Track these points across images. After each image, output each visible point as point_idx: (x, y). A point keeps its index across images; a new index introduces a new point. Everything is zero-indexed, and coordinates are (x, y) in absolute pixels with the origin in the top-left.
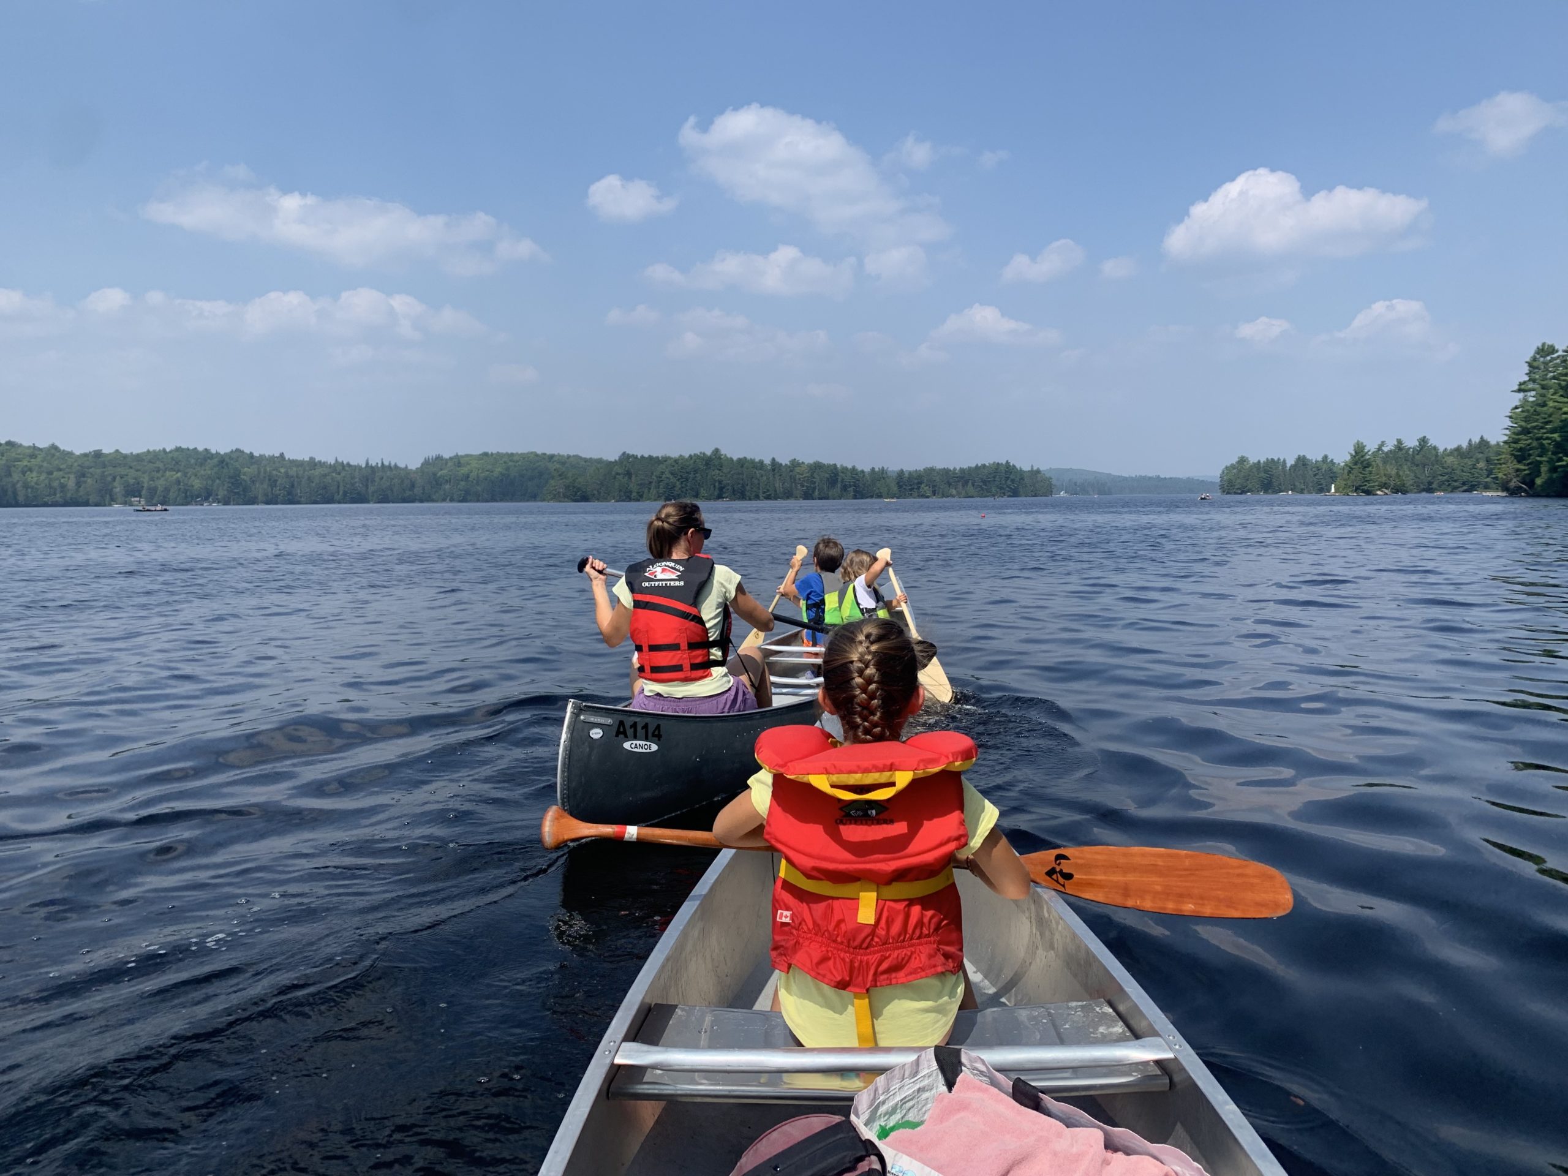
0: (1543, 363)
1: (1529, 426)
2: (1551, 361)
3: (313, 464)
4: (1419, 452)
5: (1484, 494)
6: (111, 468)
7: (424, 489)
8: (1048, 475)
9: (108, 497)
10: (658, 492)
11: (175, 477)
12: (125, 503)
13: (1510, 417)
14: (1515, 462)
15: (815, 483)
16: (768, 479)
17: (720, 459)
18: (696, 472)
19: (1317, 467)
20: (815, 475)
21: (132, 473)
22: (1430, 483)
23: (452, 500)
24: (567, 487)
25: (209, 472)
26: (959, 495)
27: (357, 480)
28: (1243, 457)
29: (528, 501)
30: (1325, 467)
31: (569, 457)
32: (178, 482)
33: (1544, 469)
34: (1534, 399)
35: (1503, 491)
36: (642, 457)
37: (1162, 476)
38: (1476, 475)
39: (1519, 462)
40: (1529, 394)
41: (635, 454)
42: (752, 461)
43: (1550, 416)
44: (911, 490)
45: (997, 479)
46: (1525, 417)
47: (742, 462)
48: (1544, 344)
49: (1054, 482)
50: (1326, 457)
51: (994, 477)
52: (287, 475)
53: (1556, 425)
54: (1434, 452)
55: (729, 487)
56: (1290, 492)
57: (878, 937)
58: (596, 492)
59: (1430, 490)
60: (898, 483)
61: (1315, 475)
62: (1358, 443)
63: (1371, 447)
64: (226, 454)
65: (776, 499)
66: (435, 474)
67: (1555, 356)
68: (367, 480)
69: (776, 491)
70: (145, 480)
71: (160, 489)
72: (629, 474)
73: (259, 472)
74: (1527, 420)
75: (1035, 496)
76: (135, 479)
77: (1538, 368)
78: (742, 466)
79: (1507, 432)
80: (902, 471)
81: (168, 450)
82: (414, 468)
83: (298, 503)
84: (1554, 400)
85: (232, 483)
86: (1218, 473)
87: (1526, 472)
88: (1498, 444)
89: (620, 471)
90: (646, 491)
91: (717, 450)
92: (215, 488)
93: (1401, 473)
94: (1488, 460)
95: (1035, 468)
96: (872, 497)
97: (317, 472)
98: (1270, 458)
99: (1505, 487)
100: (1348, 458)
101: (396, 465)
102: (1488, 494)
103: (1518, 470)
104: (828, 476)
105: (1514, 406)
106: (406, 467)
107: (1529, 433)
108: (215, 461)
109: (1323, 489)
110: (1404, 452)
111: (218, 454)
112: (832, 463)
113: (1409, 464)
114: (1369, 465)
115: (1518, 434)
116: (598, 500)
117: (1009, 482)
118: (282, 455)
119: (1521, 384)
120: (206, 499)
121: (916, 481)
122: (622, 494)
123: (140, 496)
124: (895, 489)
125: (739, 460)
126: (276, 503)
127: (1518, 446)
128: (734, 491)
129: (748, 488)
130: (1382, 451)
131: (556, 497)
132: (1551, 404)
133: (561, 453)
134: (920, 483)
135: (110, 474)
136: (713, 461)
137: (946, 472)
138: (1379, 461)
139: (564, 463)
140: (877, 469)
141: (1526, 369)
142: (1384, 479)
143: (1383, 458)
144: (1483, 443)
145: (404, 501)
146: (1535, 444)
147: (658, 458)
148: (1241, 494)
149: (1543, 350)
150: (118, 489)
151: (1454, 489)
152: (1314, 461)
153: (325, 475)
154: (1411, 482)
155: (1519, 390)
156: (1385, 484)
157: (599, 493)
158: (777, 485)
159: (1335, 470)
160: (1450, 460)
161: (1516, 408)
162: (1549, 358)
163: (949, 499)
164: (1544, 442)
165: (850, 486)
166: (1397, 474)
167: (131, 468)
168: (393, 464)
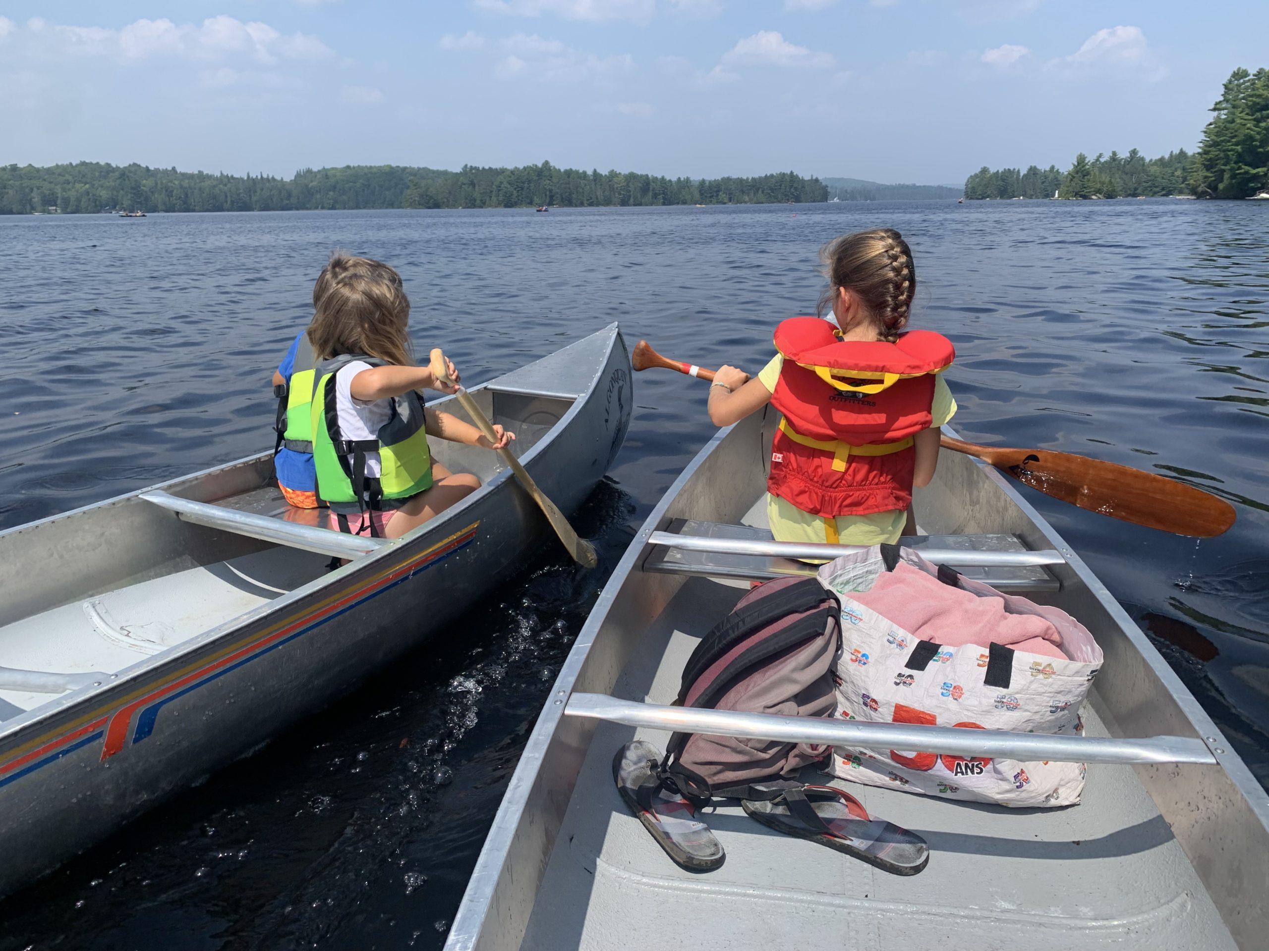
0: (1237, 85)
1: (1218, 140)
2: (1243, 83)
3: (201, 176)
4: (1129, 162)
5: (1178, 197)
6: (26, 181)
7: (298, 199)
8: (824, 184)
9: (28, 207)
10: (498, 200)
11: (84, 188)
12: (44, 211)
13: (1205, 132)
14: (1204, 171)
15: (630, 191)
16: (591, 188)
17: (551, 170)
18: (530, 181)
19: (1045, 175)
20: (630, 184)
21: (46, 185)
22: (1136, 189)
23: (323, 208)
24: (421, 196)
25: (113, 184)
26: (751, 201)
27: (241, 191)
28: (985, 168)
29: (387, 208)
30: (1051, 176)
31: (419, 169)
32: (88, 193)
33: (1227, 176)
34: (1226, 117)
35: (1192, 195)
36: (483, 168)
37: (918, 184)
38: (1174, 182)
39: (1207, 170)
40: (1222, 112)
41: (477, 166)
42: (577, 172)
43: (1236, 131)
44: (711, 197)
45: (783, 187)
46: (1217, 132)
47: (569, 173)
48: (1239, 69)
49: (829, 190)
50: (1053, 167)
51: (781, 186)
52: (181, 187)
53: (1240, 139)
54: (1141, 162)
55: (558, 196)
56: (1021, 198)
57: (845, 481)
58: (445, 200)
59: (1135, 195)
60: (700, 191)
61: (1043, 183)
62: (1080, 155)
63: (1090, 158)
64: (125, 168)
65: (597, 205)
66: (307, 186)
67: (1247, 79)
68: (250, 191)
69: (597, 198)
70: (59, 191)
71: (72, 199)
72: (473, 184)
73: (157, 184)
74: (1218, 134)
75: (814, 201)
76: (50, 190)
77: (1232, 90)
78: (569, 177)
79: (1201, 145)
80: (704, 181)
81: (74, 164)
82: (288, 180)
83: (193, 211)
84: (1242, 117)
85: (134, 194)
86: (964, 181)
87: (1213, 179)
88: (1194, 155)
89: (465, 182)
90: (488, 199)
91: (547, 163)
92: (120, 197)
93: (1113, 180)
94: (1184, 169)
95: (814, 178)
96: (678, 203)
97: (207, 183)
98: (1007, 168)
99: (1193, 191)
100: (1071, 168)
101: (273, 178)
102: (1180, 197)
103: (1206, 177)
104: (640, 185)
105: (1209, 123)
106: (282, 179)
107: (1218, 146)
108: (117, 174)
109: (1048, 195)
110: (1117, 162)
111: (118, 168)
112: (644, 173)
113: (1120, 172)
114: (1088, 174)
115: (1210, 146)
116: (448, 207)
117: (793, 190)
118: (174, 169)
119: (1216, 104)
120: (114, 208)
121: (715, 189)
122: (468, 201)
123: (56, 205)
124: (697, 195)
125: (566, 171)
126: (174, 211)
127: (1208, 157)
128: (562, 198)
129: (574, 196)
130: (1100, 161)
131: (413, 205)
132: (1238, 121)
133: (413, 166)
134: (718, 191)
135: (28, 187)
136: (544, 172)
137: (740, 181)
138: (1096, 171)
139: (415, 175)
140: (682, 179)
141: (1222, 90)
142: (1098, 186)
143: (1100, 167)
144: (1182, 153)
145: (283, 209)
146: (1222, 155)
147: (496, 169)
148: (982, 199)
149: (1238, 73)
150: (36, 199)
151: (1155, 194)
152: (1043, 171)
153: (214, 187)
154: (1120, 188)
155: (1214, 109)
156: (1099, 190)
157: (448, 201)
158: (598, 194)
159: (1059, 178)
160: (1154, 170)
161: (1211, 124)
162: (1242, 81)
163: (743, 205)
164: (1229, 153)
165: (660, 194)
166: (1110, 182)
167: (45, 180)
168: (270, 177)
